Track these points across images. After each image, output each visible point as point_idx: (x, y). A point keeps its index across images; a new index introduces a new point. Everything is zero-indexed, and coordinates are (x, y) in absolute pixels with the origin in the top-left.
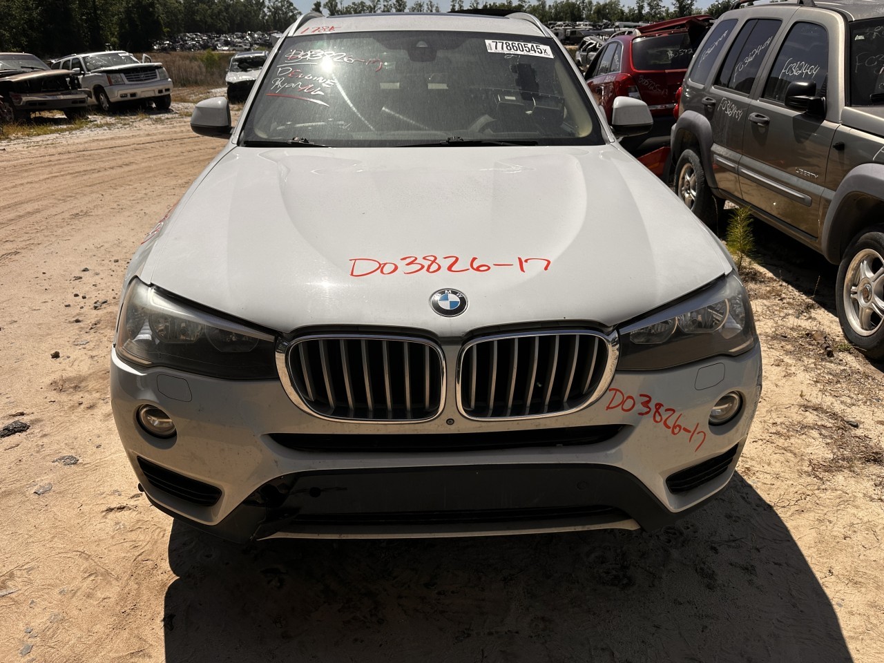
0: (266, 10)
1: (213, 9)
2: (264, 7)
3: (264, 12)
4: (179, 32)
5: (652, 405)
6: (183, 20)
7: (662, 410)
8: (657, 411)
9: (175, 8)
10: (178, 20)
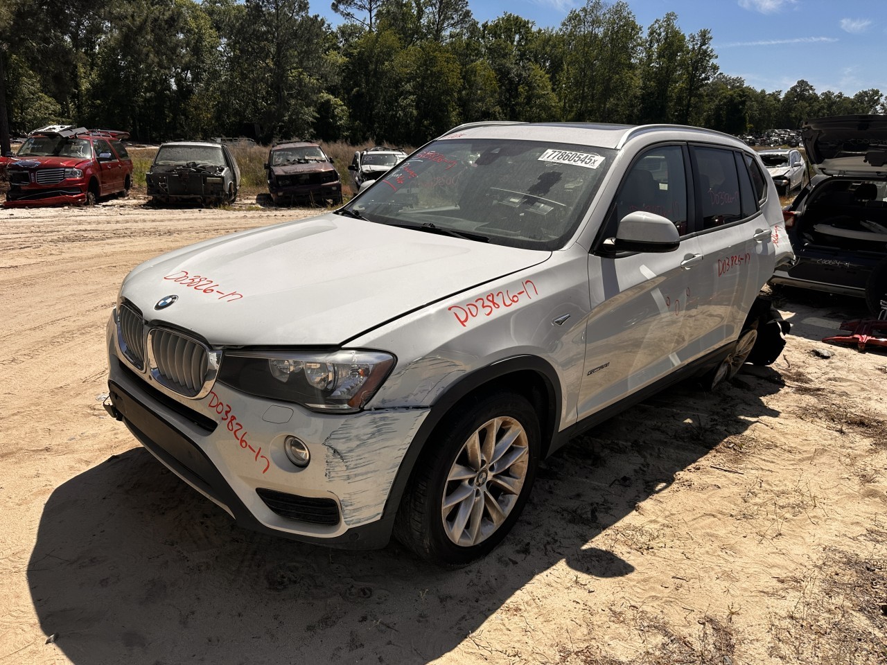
0: (878, 107)
1: (813, 107)
2: (877, 105)
3: (876, 109)
4: (768, 127)
5: (230, 415)
6: (775, 117)
7: (234, 422)
8: (231, 421)
9: (771, 105)
10: (770, 116)
